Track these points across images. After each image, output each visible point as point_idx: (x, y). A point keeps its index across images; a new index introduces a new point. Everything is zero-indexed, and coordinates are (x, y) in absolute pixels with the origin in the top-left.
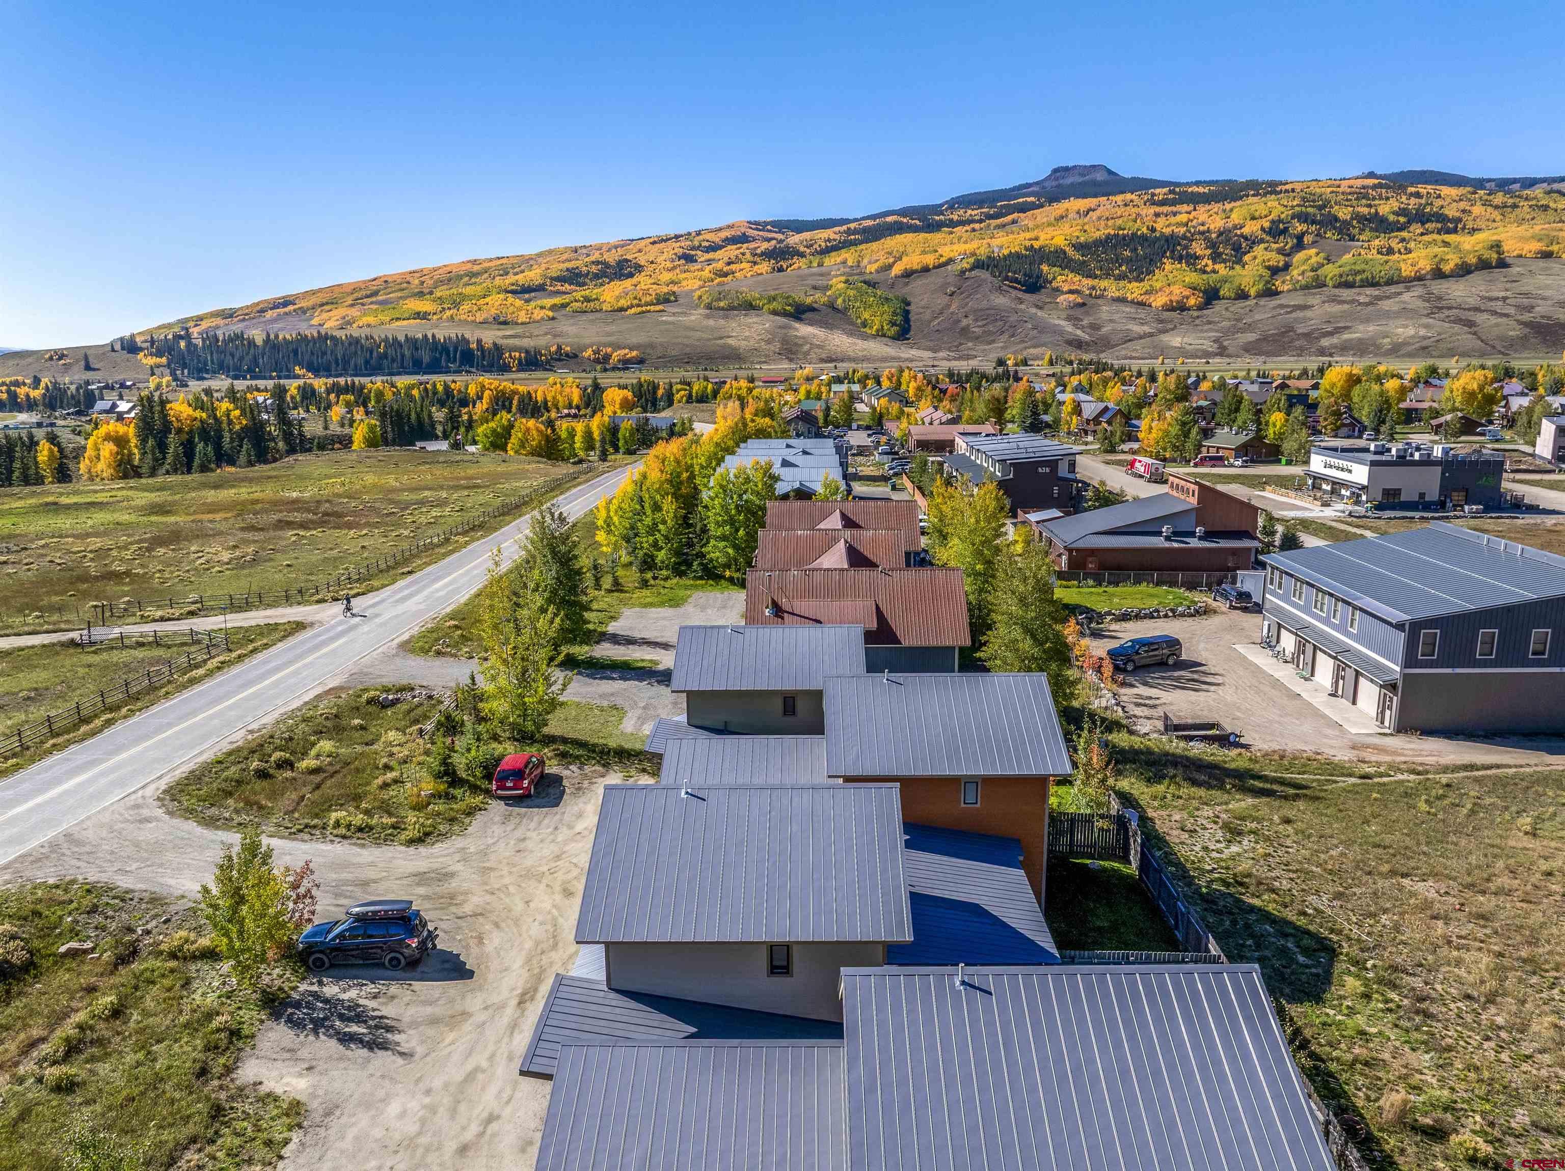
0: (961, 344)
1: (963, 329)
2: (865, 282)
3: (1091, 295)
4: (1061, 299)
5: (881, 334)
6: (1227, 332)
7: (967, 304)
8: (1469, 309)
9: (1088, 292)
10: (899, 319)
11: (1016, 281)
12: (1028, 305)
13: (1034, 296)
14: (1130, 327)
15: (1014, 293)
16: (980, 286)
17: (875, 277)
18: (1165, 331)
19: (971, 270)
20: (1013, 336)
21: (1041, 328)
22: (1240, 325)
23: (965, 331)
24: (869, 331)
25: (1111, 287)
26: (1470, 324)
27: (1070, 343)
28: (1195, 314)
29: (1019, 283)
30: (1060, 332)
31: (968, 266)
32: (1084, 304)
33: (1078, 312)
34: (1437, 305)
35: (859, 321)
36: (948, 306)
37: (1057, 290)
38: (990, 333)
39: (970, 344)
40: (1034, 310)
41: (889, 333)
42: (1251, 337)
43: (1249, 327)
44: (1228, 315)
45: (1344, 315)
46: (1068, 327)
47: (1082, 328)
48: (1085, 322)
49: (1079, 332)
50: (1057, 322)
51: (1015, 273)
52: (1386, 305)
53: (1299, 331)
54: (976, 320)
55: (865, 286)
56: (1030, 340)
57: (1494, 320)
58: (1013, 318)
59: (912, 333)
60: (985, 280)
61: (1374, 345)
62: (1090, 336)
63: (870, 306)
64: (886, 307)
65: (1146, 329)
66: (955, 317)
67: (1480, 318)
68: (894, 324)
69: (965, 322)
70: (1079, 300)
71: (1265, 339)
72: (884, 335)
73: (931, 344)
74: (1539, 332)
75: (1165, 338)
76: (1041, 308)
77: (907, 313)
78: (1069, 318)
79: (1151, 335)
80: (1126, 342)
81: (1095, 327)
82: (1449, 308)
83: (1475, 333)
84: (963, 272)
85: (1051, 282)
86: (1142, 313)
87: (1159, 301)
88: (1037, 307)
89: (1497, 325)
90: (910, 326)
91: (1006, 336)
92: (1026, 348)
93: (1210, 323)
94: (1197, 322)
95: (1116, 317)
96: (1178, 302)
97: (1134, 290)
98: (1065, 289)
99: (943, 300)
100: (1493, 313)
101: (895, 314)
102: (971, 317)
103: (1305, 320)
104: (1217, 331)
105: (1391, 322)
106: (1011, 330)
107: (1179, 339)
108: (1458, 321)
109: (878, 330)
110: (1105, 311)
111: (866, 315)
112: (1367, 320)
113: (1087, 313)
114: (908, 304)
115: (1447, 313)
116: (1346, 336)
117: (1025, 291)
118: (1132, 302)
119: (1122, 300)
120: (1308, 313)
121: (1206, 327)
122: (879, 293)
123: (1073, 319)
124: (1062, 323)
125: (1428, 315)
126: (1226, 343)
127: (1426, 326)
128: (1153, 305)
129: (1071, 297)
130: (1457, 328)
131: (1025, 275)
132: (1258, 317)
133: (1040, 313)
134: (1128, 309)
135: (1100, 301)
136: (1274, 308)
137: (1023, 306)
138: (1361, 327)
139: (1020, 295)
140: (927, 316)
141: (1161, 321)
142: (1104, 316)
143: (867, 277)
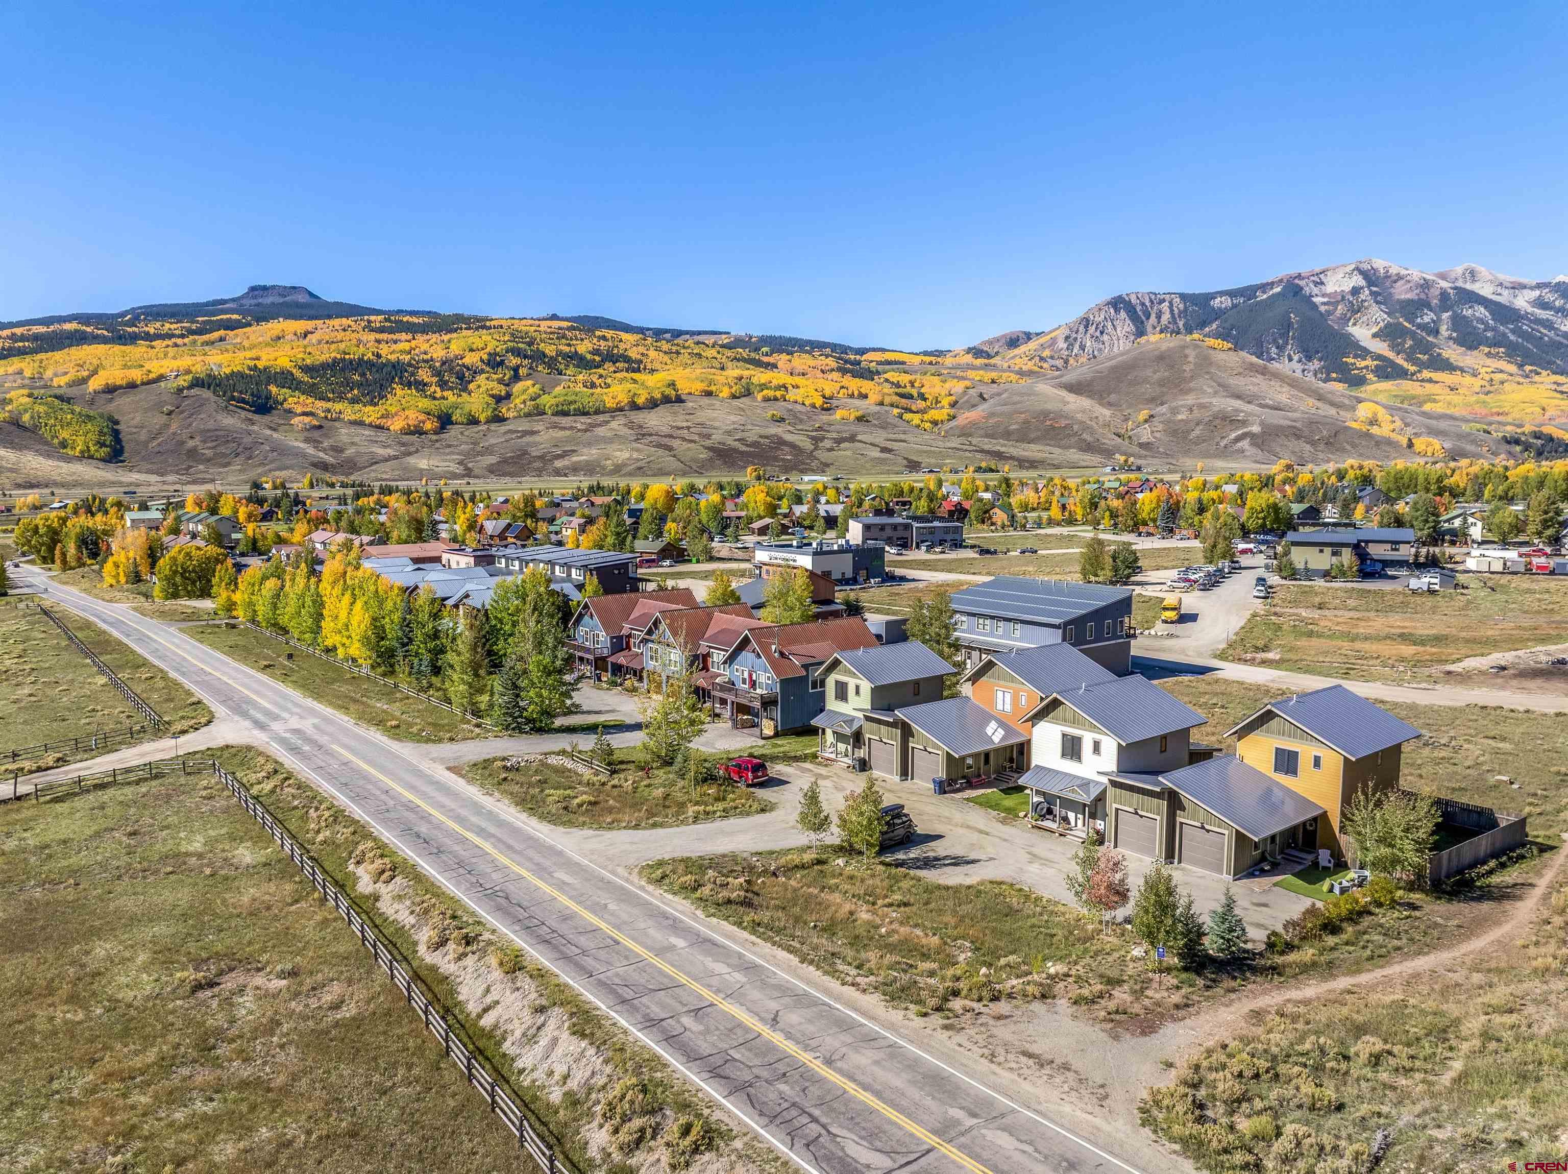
0: (191, 467)
1: (189, 451)
2: (56, 397)
3: (326, 417)
4: (295, 421)
5: (86, 456)
6: (467, 454)
7: (190, 425)
8: (665, 436)
9: (323, 415)
10: (108, 439)
11: (243, 401)
12: (260, 427)
13: (266, 417)
14: (374, 449)
15: (243, 414)
16: (201, 405)
17: (70, 392)
18: (410, 454)
19: (190, 387)
20: (250, 458)
21: (280, 450)
22: (479, 449)
23: (193, 454)
24: (71, 453)
25: (349, 412)
26: (670, 449)
27: (315, 465)
28: (434, 437)
29: (247, 403)
30: (304, 455)
31: (186, 384)
32: (320, 427)
33: (316, 434)
34: (642, 434)
35: (56, 441)
36: (167, 426)
37: (289, 411)
38: (224, 455)
39: (201, 467)
40: (268, 432)
41: (97, 455)
42: (492, 460)
43: (488, 451)
44: (464, 439)
45: (568, 440)
46: (311, 451)
47: (324, 450)
48: (325, 444)
49: (321, 454)
50: (296, 444)
51: (241, 392)
52: (601, 431)
53: (534, 454)
54: (204, 442)
55: (57, 402)
56: (271, 462)
57: (686, 445)
58: (247, 440)
59: (126, 455)
60: (208, 399)
61: (599, 466)
62: (334, 458)
63: (69, 424)
64: (89, 426)
65: (390, 452)
66: (178, 438)
67: (676, 443)
68: (103, 445)
69: (191, 444)
70: (315, 423)
71: (504, 461)
72: (91, 457)
73: (154, 467)
74: (719, 455)
75: (412, 460)
76: (275, 430)
77: (116, 434)
78: (307, 440)
79: (396, 458)
80: (372, 464)
81: (337, 450)
82: (651, 435)
83: (674, 456)
84: (180, 390)
85: (282, 404)
86: (382, 436)
87: (396, 425)
88: (271, 428)
89: (689, 449)
90: (122, 447)
91: (242, 458)
92: (270, 471)
93: (450, 446)
94: (437, 445)
95: (356, 439)
96: (415, 426)
97: (371, 414)
98: (299, 411)
99: (158, 420)
100: (684, 439)
101: (101, 433)
102: (198, 438)
103: (536, 444)
104: (458, 454)
105: (608, 446)
106: (247, 453)
107: (425, 461)
108: (659, 446)
109: (82, 452)
110: (344, 434)
111: (64, 434)
112: (589, 444)
113: (327, 436)
114: (117, 423)
115: (650, 439)
116: (575, 459)
117: (254, 412)
118: (370, 425)
119: (360, 423)
120: (537, 438)
121: (448, 450)
122: (78, 409)
123: (316, 443)
124: (302, 445)
125: (636, 440)
126: (470, 465)
127: (638, 450)
128: (391, 428)
129: (307, 419)
130: (661, 452)
131: (252, 395)
132: (493, 441)
133: (275, 435)
134: (367, 433)
135: (337, 424)
136: (505, 433)
137: (255, 428)
138: (585, 450)
139: (250, 415)
140: (143, 436)
141: (403, 445)
142: (345, 439)
143: (59, 392)
